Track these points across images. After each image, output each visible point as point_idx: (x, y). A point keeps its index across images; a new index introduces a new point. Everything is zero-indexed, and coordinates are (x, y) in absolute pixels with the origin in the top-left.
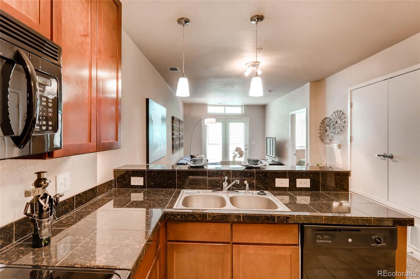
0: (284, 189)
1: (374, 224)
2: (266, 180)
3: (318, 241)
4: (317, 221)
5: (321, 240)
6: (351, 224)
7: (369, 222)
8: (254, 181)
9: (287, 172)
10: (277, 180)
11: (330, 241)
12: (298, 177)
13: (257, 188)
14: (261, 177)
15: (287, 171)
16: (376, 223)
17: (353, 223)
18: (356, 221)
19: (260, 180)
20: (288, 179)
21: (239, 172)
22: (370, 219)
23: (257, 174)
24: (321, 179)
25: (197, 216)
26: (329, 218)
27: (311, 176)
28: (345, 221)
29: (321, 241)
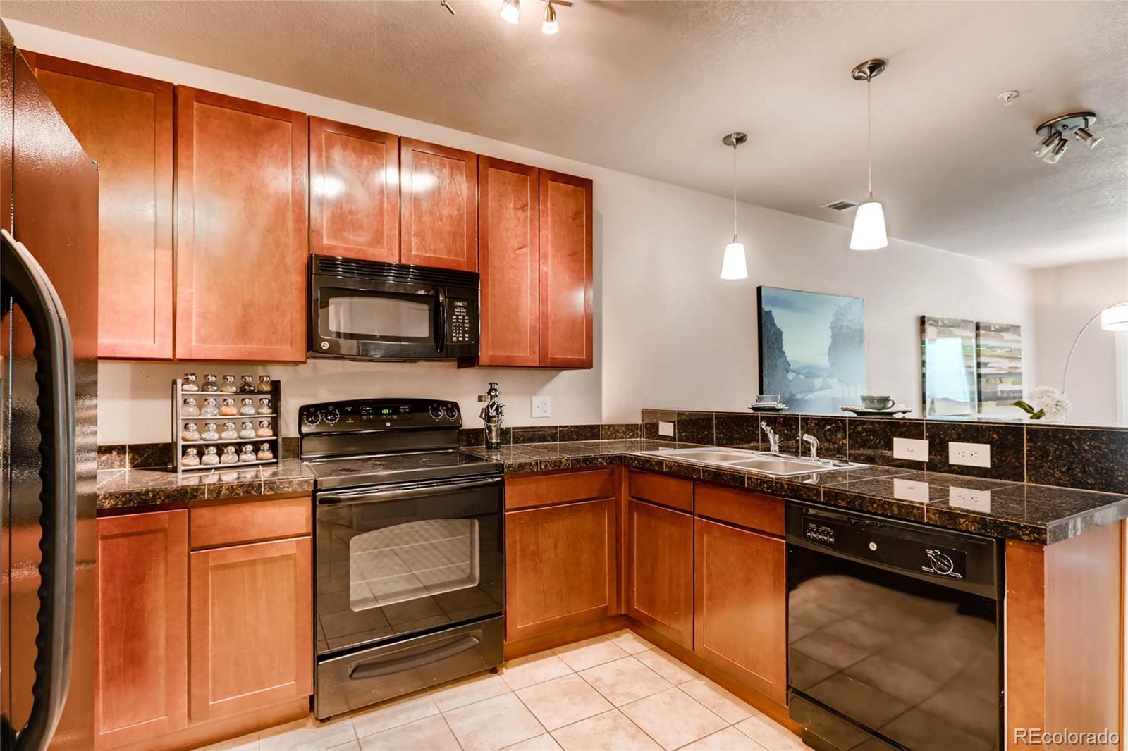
0: (916, 465)
1: (930, 519)
2: (872, 440)
3: (809, 534)
4: (810, 494)
5: (815, 533)
6: (877, 510)
7: (917, 514)
8: (844, 442)
9: (923, 423)
10: (897, 442)
11: (831, 540)
12: (955, 437)
13: (852, 457)
14: (860, 433)
15: (925, 422)
16: (933, 517)
17: (879, 509)
18: (886, 506)
19: (859, 440)
20: (927, 441)
21: (814, 419)
22: (918, 507)
23: (852, 425)
24: (1027, 447)
25: (654, 463)
26: (832, 492)
27: (993, 438)
28: (862, 502)
29: (815, 535)
